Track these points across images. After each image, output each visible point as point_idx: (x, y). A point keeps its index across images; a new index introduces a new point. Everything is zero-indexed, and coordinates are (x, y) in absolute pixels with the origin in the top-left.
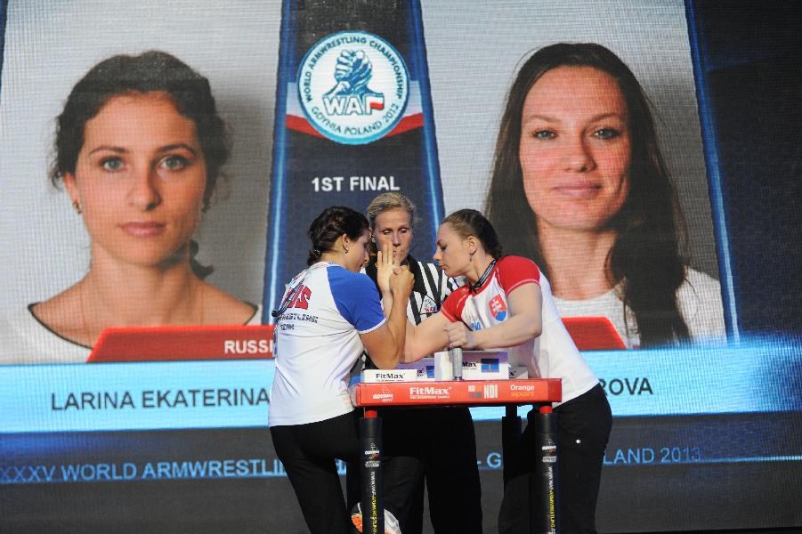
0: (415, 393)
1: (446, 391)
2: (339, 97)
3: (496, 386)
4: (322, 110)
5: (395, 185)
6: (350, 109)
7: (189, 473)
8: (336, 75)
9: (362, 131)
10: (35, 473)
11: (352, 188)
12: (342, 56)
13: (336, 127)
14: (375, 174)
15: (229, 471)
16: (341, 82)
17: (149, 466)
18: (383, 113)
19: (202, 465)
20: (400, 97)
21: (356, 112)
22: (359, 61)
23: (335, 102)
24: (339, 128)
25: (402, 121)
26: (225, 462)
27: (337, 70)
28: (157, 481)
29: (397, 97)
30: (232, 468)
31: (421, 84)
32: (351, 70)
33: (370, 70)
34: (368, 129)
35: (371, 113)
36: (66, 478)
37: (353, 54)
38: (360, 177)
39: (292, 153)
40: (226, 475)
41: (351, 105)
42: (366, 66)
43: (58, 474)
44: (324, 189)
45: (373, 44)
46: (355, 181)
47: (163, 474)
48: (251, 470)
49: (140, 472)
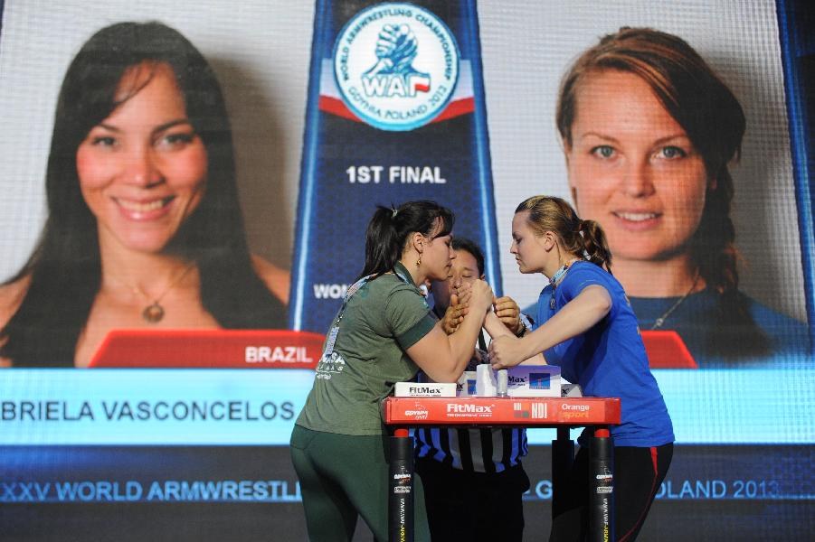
0: (452, 410)
1: (488, 409)
2: (380, 76)
3: (546, 405)
4: (360, 90)
5: (441, 177)
6: (392, 90)
7: (201, 495)
8: (378, 51)
9: (404, 115)
10: (26, 491)
11: (392, 179)
12: (384, 30)
13: (376, 110)
14: (419, 164)
15: (245, 494)
16: (383, 60)
17: (155, 485)
18: (429, 95)
19: (215, 485)
20: (448, 78)
21: (399, 94)
22: (403, 37)
23: (375, 82)
24: (379, 112)
25: (450, 105)
26: (242, 484)
27: (379, 46)
28: (164, 503)
29: (445, 78)
30: (248, 491)
31: (472, 64)
32: (394, 46)
33: (416, 47)
34: (411, 113)
35: (415, 95)
36: (61, 497)
37: (397, 29)
38: (401, 166)
39: (325, 138)
40: (243, 498)
41: (393, 86)
42: (411, 43)
43: (53, 493)
44: (361, 180)
45: (420, 18)
46: (396, 171)
47: (171, 495)
48: (270, 494)
49: (145, 493)
